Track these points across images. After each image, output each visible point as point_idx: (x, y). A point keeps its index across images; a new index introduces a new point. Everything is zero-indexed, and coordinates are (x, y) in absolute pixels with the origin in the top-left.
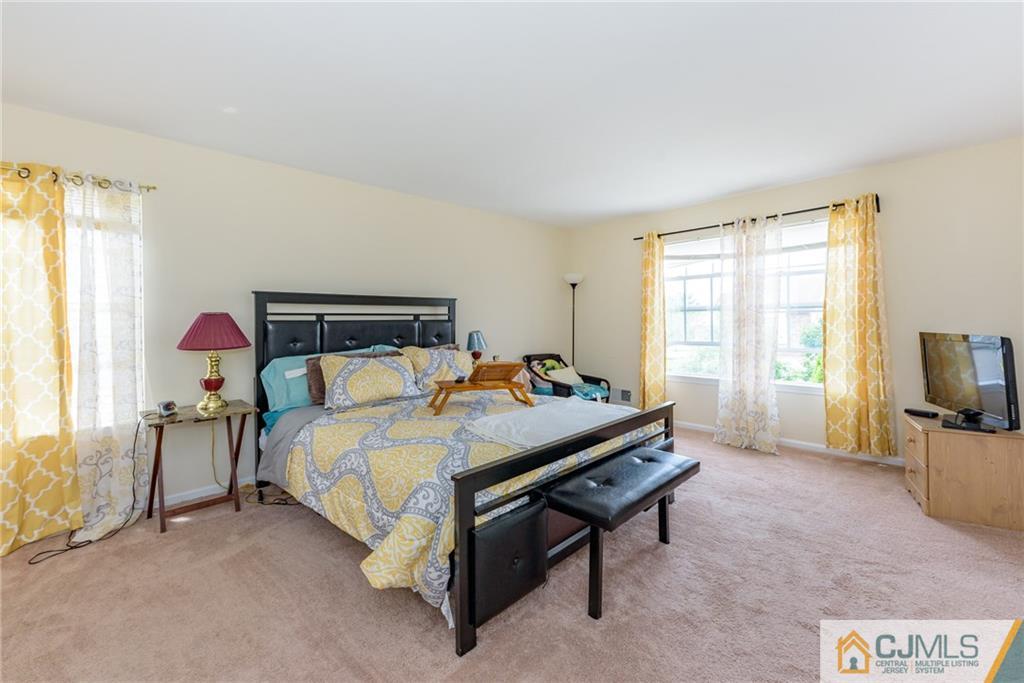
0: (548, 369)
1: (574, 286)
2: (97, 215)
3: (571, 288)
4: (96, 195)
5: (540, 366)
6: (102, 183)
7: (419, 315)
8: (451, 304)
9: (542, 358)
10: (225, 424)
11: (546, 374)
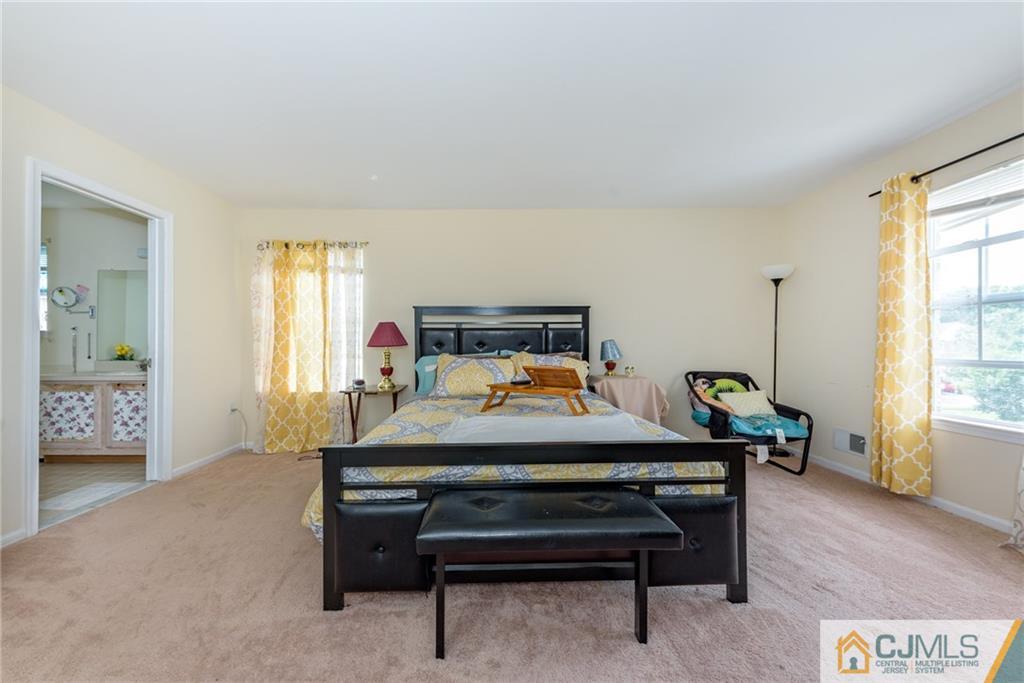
0: (721, 391)
1: (777, 282)
2: (342, 265)
3: (772, 284)
4: (341, 254)
5: (705, 386)
6: (344, 245)
7: (547, 323)
8: (584, 311)
9: (711, 377)
10: (391, 398)
11: (716, 398)
